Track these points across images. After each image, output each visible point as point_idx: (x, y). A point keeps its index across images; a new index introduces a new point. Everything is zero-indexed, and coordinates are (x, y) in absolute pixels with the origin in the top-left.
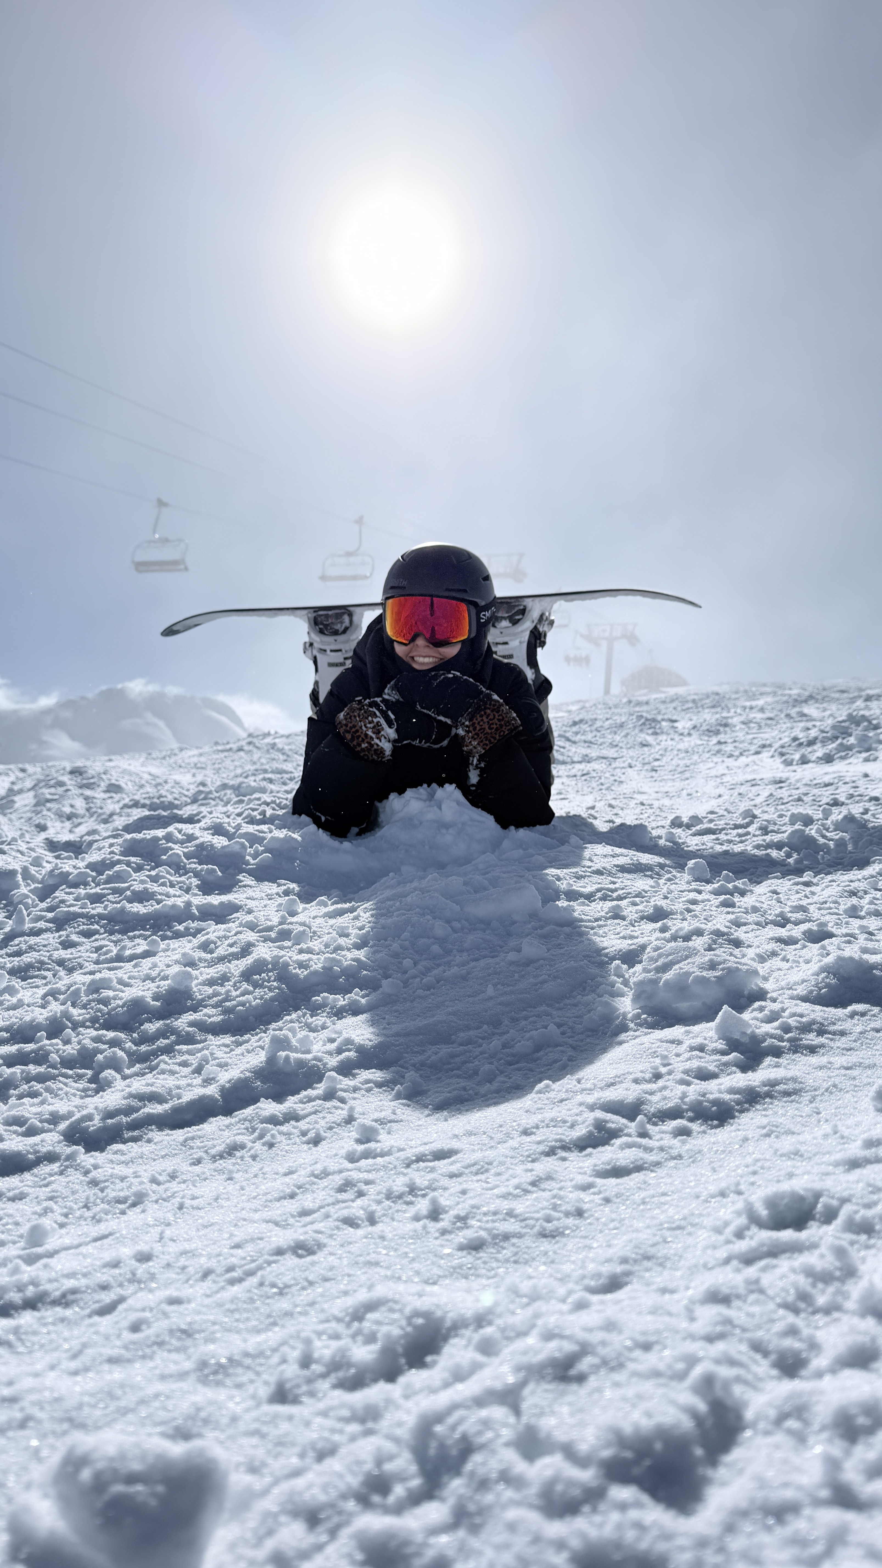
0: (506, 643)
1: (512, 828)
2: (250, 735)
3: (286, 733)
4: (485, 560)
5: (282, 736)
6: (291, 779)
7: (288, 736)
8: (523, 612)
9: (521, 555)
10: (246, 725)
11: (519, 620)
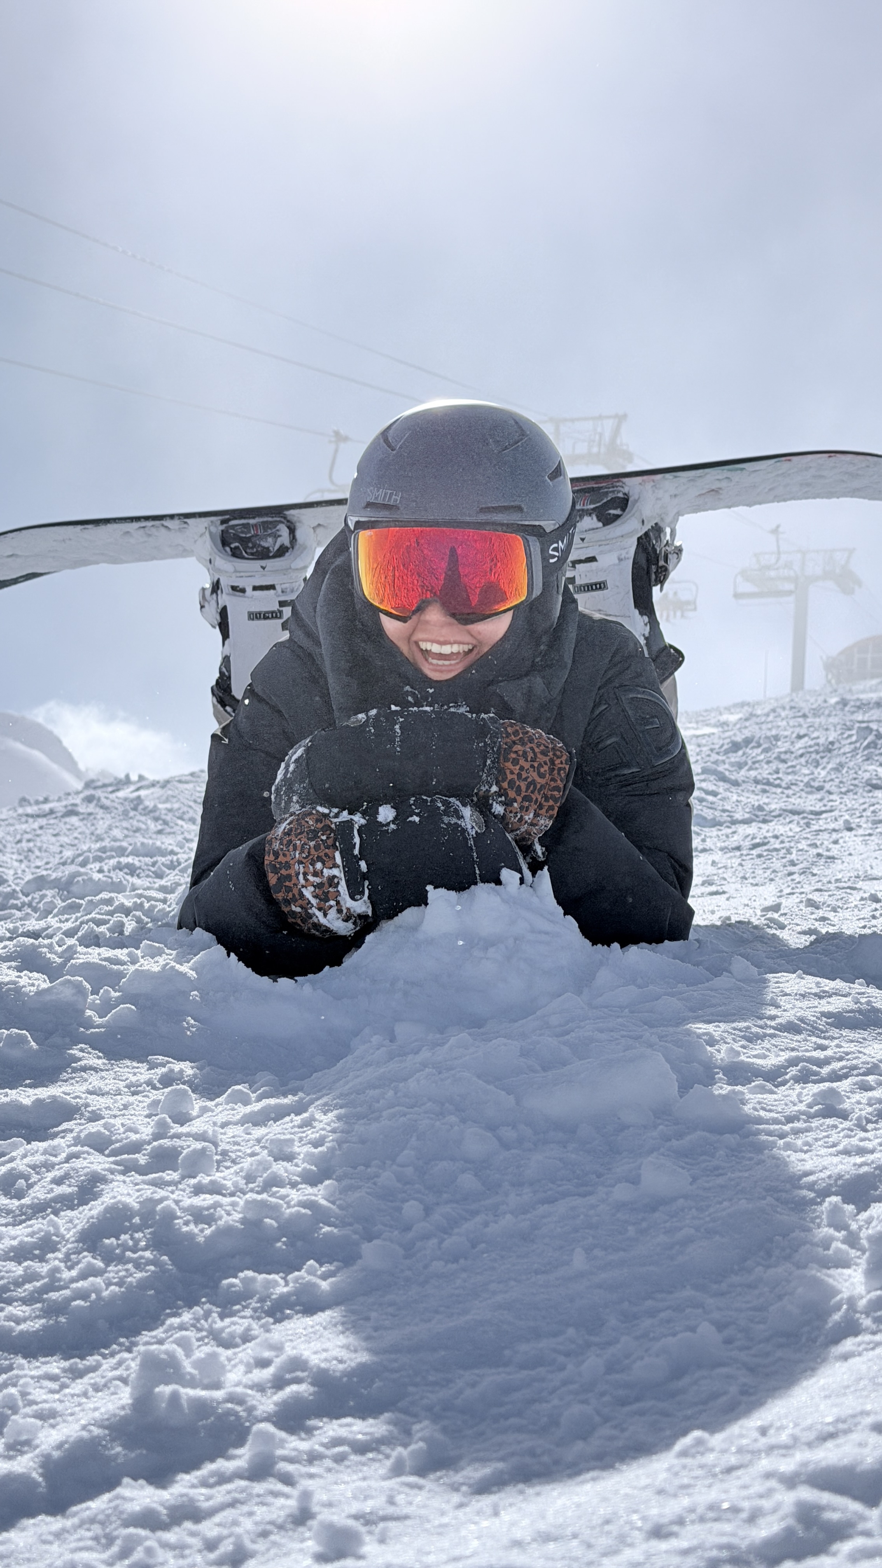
0: (593, 559)
1: (616, 946)
2: (89, 785)
3: (161, 777)
4: (548, 429)
5: (153, 785)
6: (172, 866)
7: (165, 784)
8: (624, 503)
9: (621, 418)
10: (82, 766)
11: (618, 517)
